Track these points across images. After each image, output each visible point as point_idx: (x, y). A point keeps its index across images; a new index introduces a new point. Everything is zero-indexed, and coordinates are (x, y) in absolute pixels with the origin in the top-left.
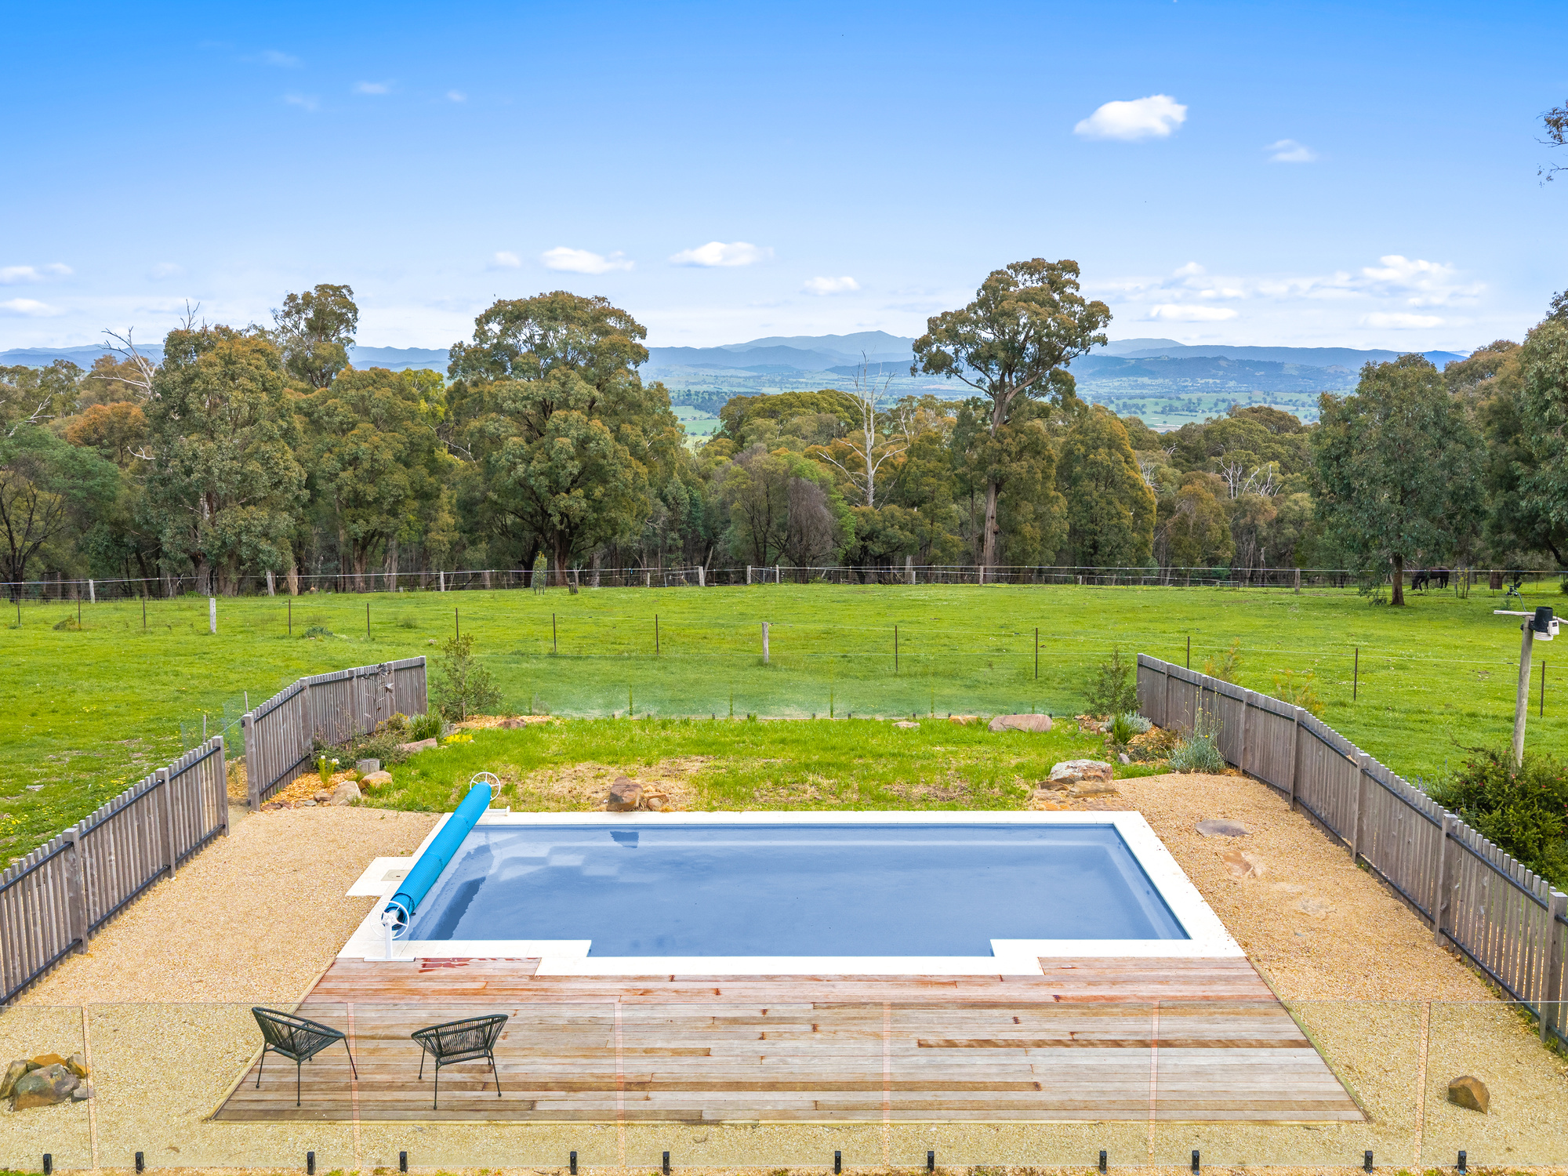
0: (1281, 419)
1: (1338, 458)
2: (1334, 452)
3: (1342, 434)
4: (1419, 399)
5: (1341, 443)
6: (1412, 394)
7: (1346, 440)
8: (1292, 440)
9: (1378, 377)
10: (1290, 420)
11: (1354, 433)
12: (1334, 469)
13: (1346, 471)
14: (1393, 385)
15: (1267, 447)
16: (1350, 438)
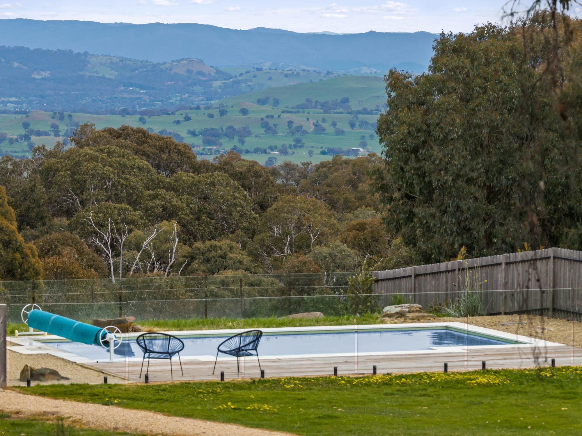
0: (162, 150)
1: (415, 150)
2: (411, 142)
3: (420, 120)
4: (504, 78)
5: (419, 130)
6: (496, 71)
7: (425, 127)
8: (193, 184)
9: (455, 51)
10: (179, 152)
11: (432, 119)
12: (413, 163)
13: (428, 166)
14: (472, 62)
15: (153, 197)
16: (428, 126)
